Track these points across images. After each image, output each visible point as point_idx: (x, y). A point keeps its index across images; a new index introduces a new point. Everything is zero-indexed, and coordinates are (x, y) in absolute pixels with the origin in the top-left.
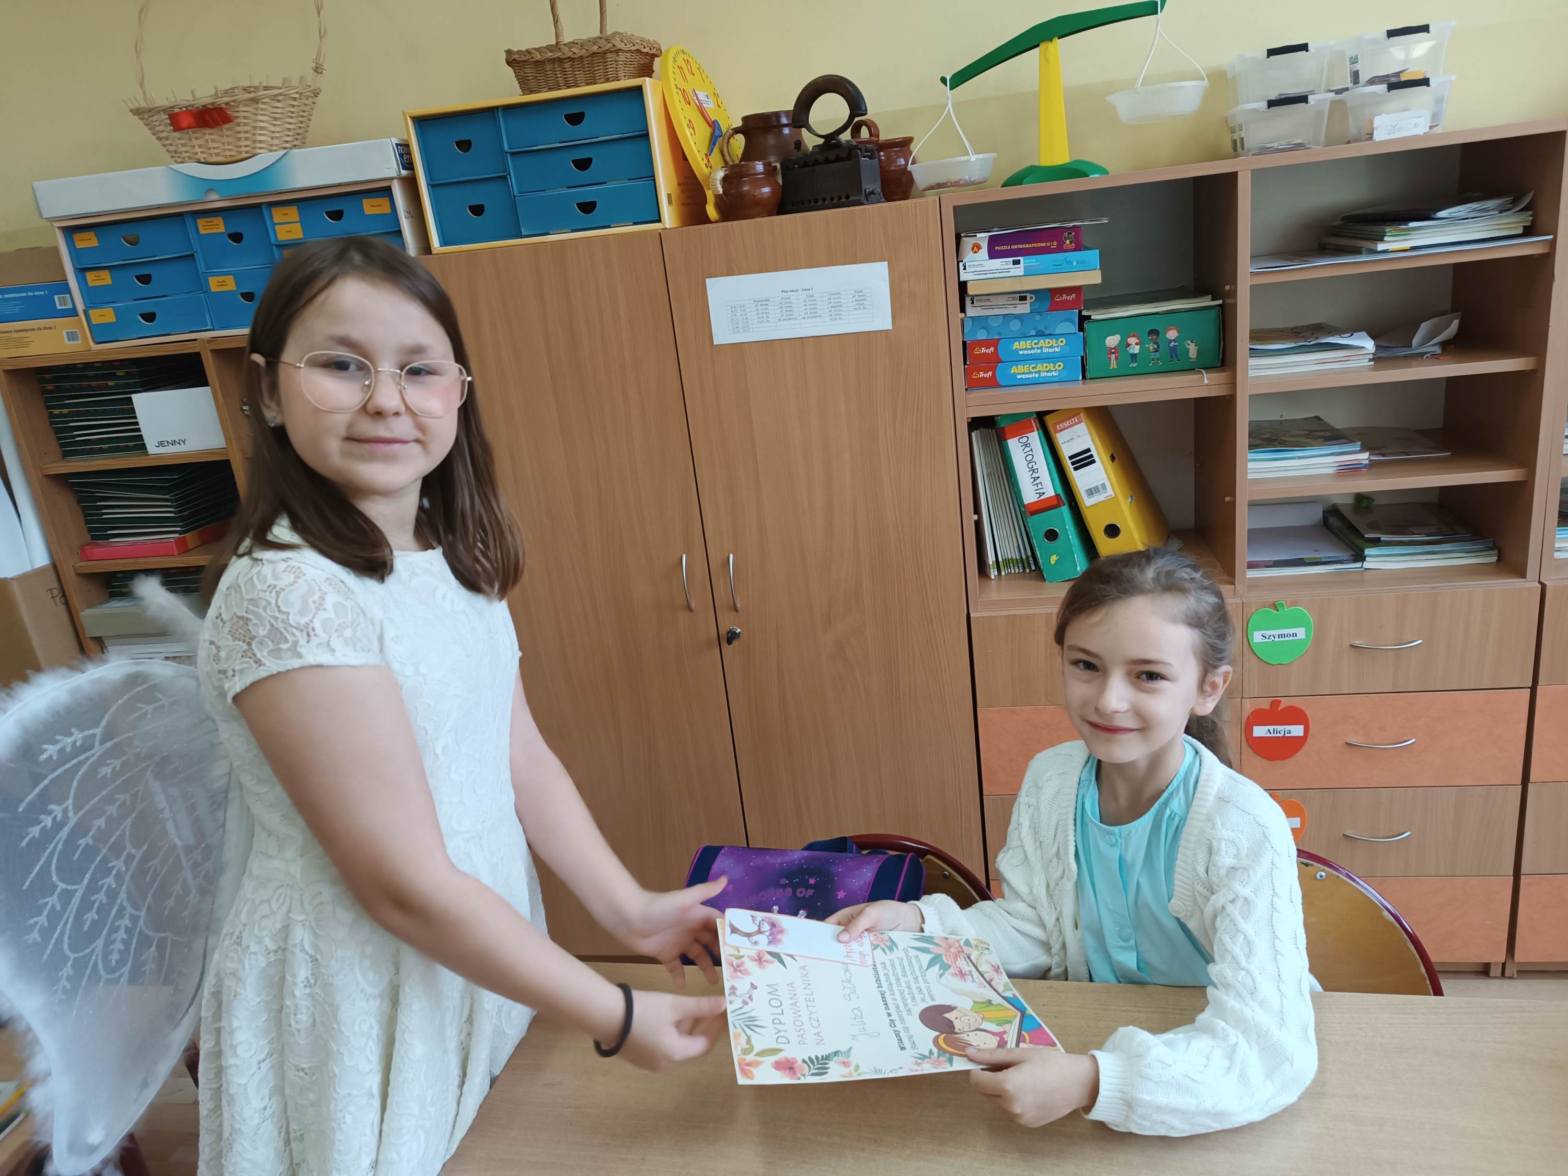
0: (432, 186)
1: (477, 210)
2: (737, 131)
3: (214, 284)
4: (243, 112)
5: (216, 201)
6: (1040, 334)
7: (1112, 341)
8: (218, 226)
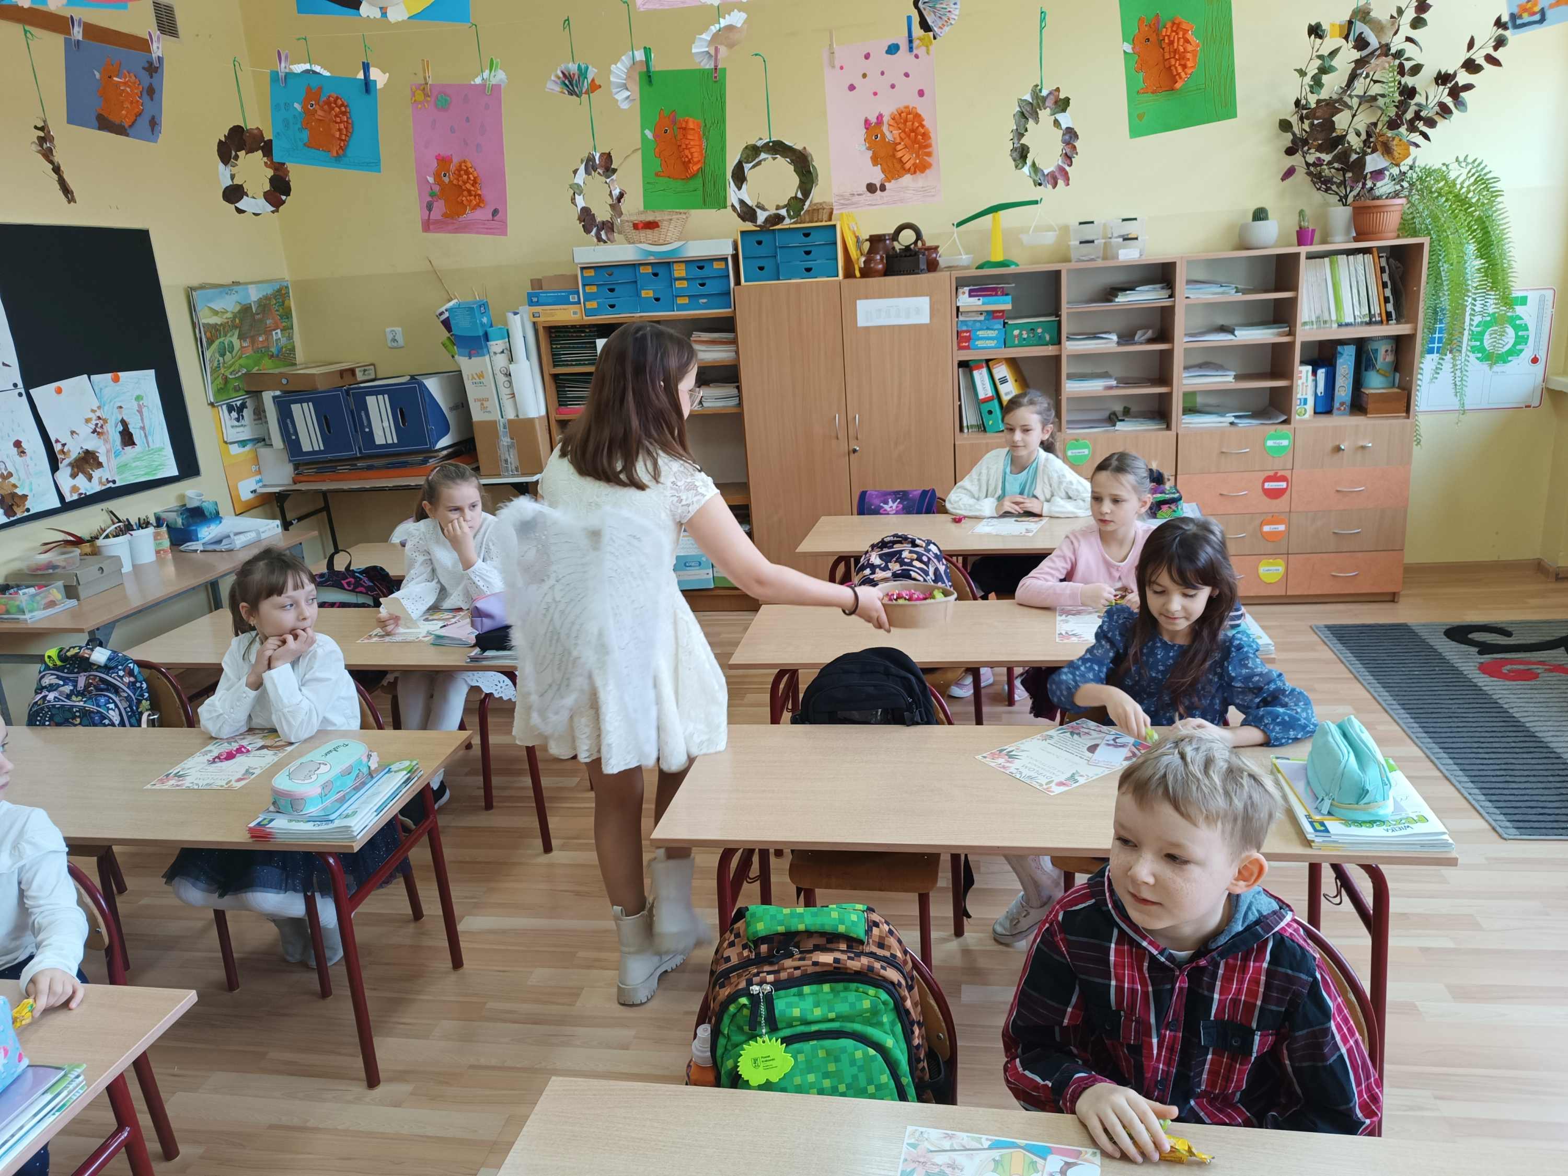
0: (744, 258)
1: (761, 268)
2: (867, 240)
3: (644, 294)
4: (664, 225)
5: (652, 259)
6: (988, 329)
7: (1016, 332)
8: (649, 270)
